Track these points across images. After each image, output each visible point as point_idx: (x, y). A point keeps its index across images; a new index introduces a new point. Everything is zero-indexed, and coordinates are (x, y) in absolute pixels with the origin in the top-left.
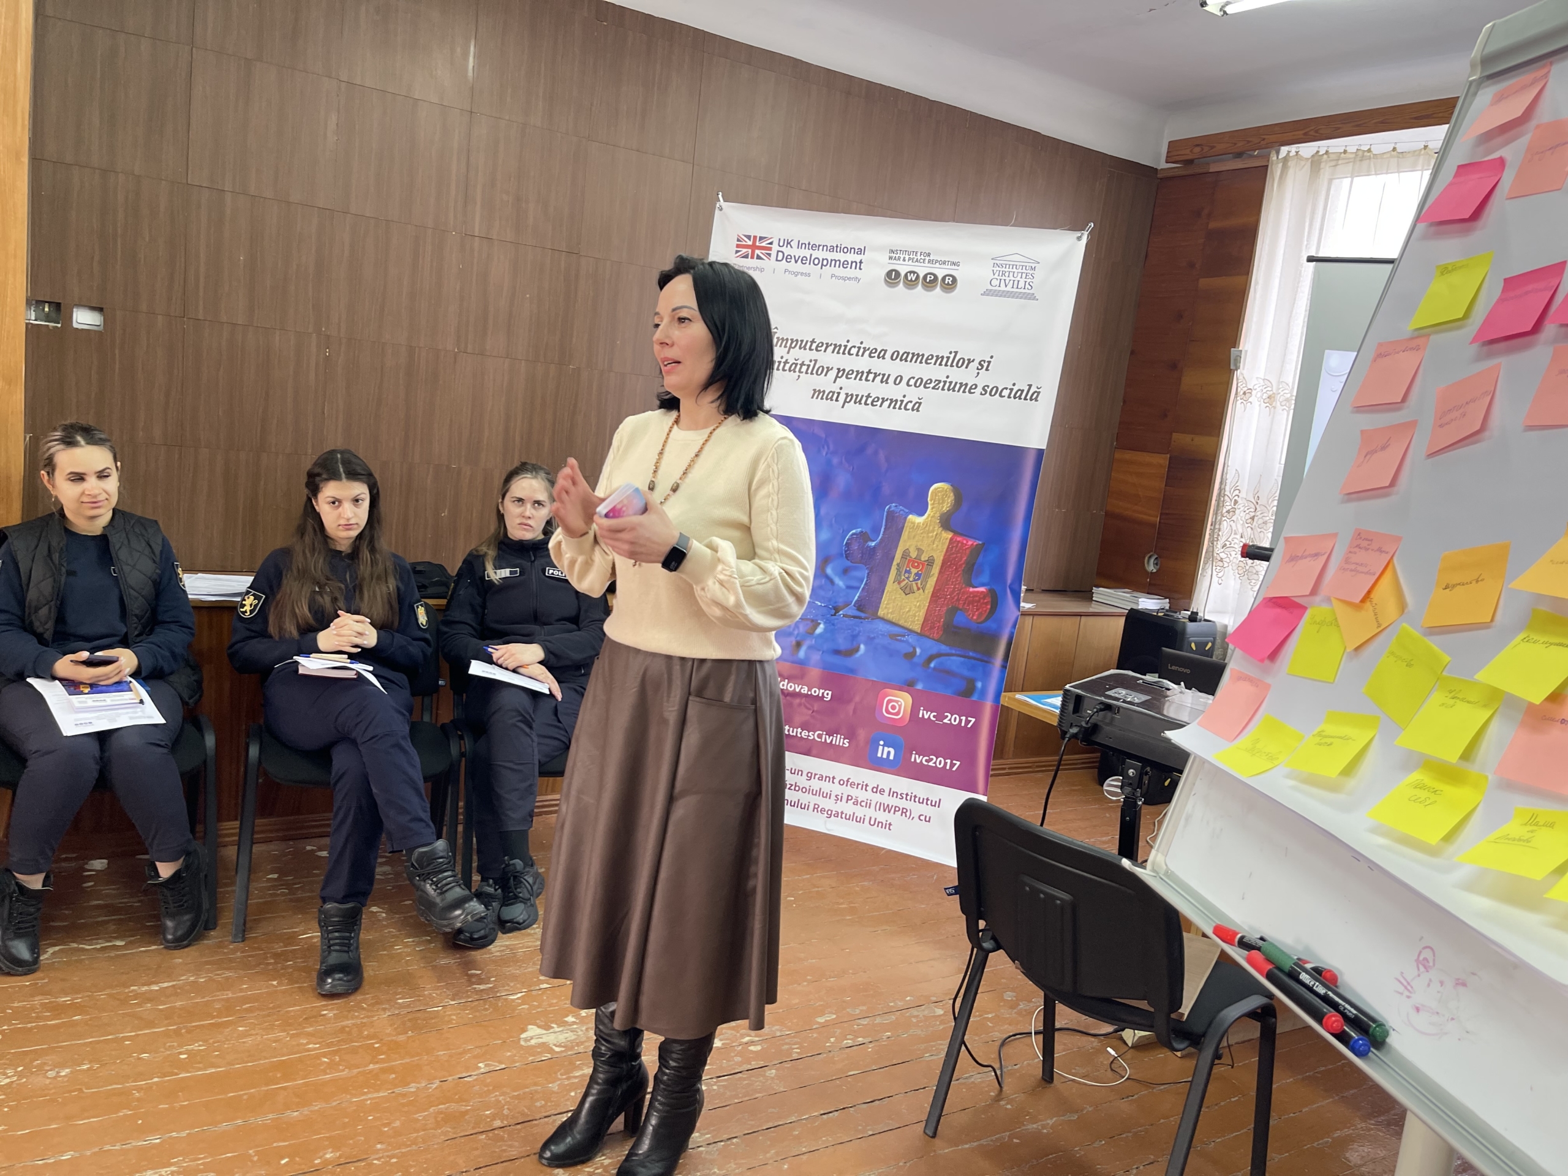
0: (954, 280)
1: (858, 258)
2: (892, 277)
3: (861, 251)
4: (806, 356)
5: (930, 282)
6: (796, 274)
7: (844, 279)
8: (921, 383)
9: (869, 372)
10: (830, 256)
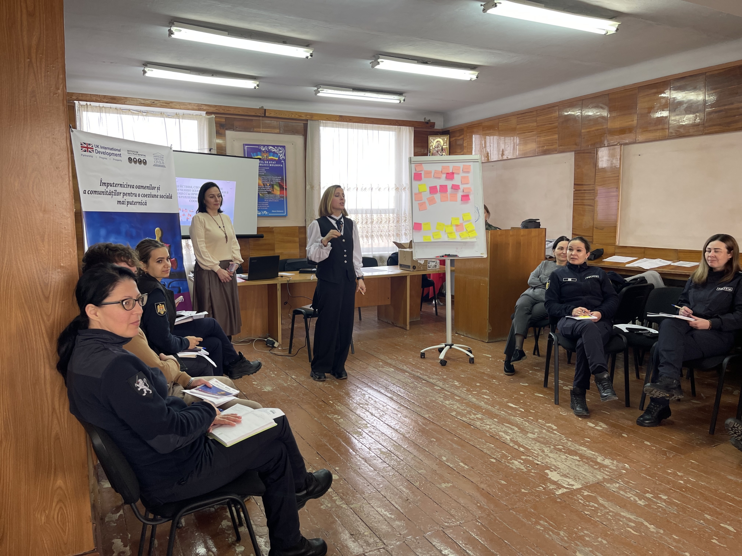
0: (146, 161)
3: (119, 151)
4: (112, 189)
6: (103, 158)
7: (117, 160)
8: (145, 196)
9: (131, 193)
10: (112, 152)
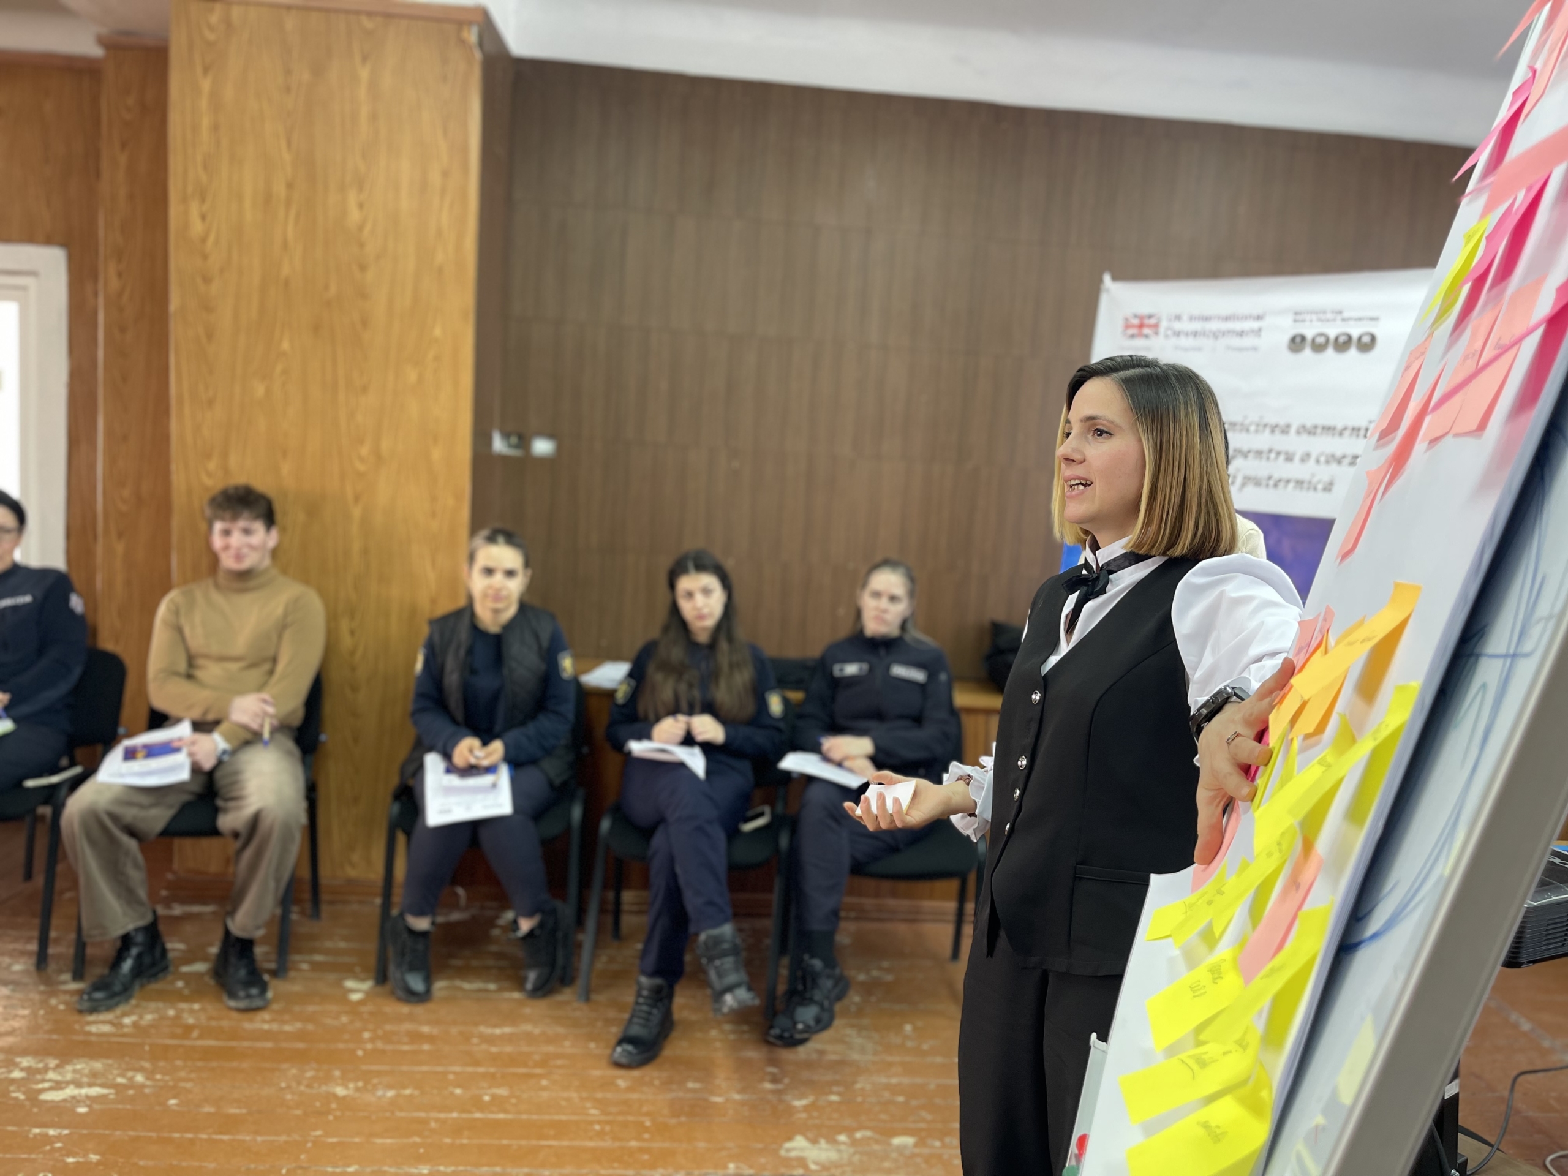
0: (1373, 338)
1: (1255, 325)
2: (1297, 343)
3: (1259, 318)
5: (1343, 344)
6: (1187, 350)
7: (1240, 349)
8: (1333, 459)
9: (1270, 451)
10: (1227, 326)
